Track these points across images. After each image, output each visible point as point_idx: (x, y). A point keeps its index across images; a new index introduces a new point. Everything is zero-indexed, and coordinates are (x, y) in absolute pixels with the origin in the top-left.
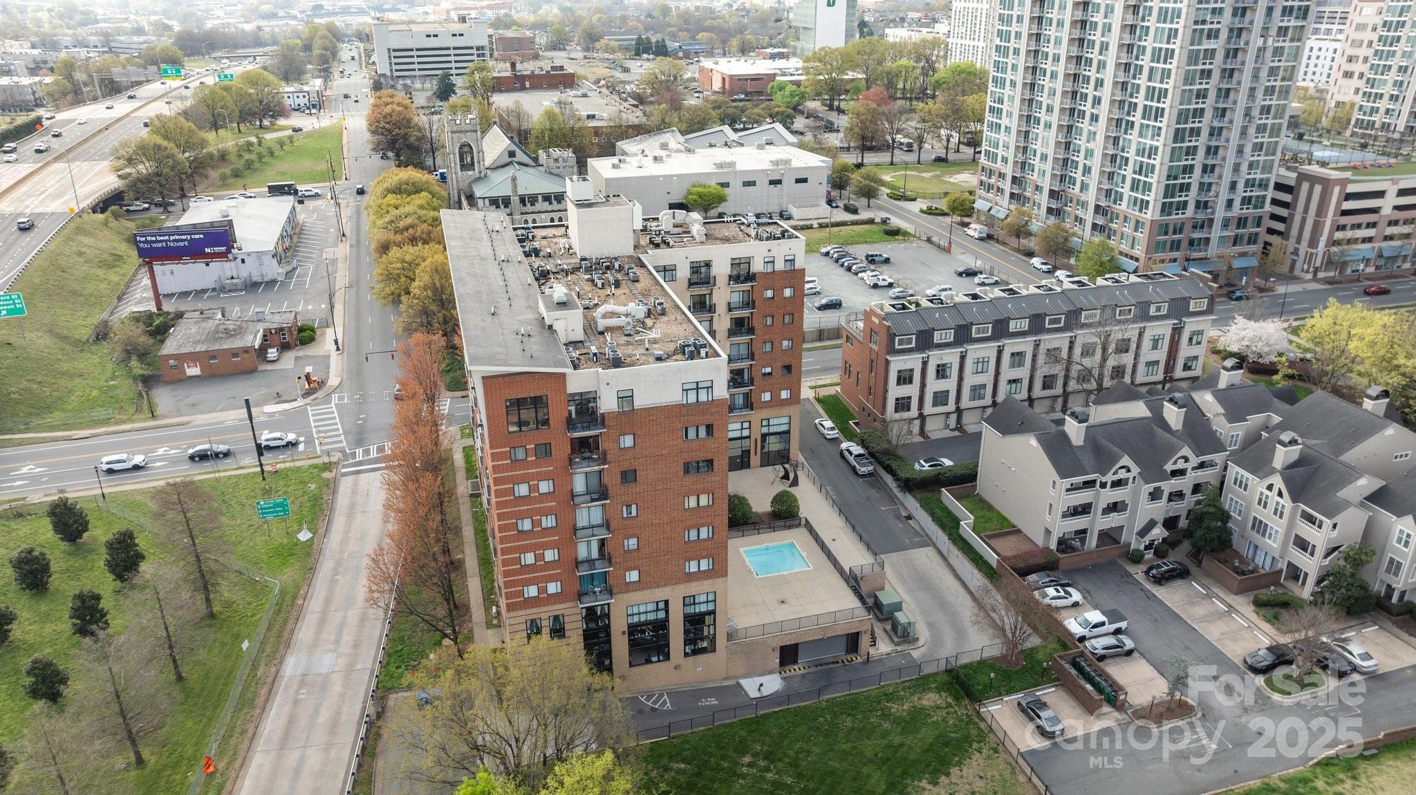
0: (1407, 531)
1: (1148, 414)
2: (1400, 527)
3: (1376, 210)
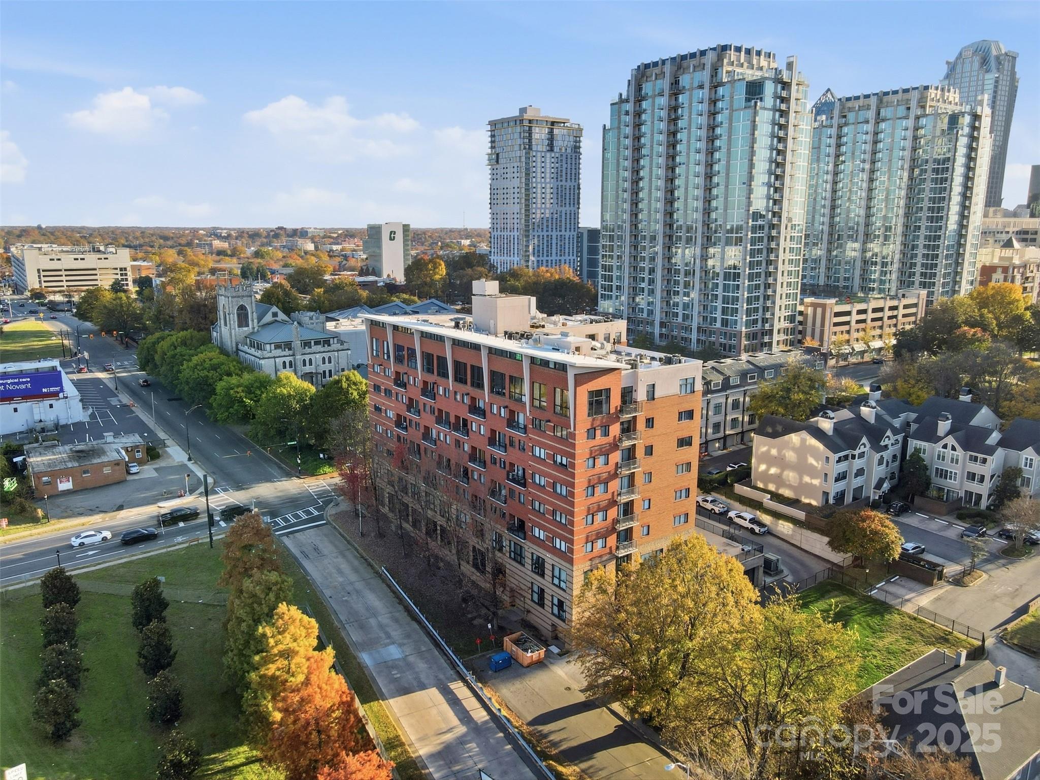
0: (1029, 458)
1: (852, 416)
2: (1025, 456)
3: (848, 323)
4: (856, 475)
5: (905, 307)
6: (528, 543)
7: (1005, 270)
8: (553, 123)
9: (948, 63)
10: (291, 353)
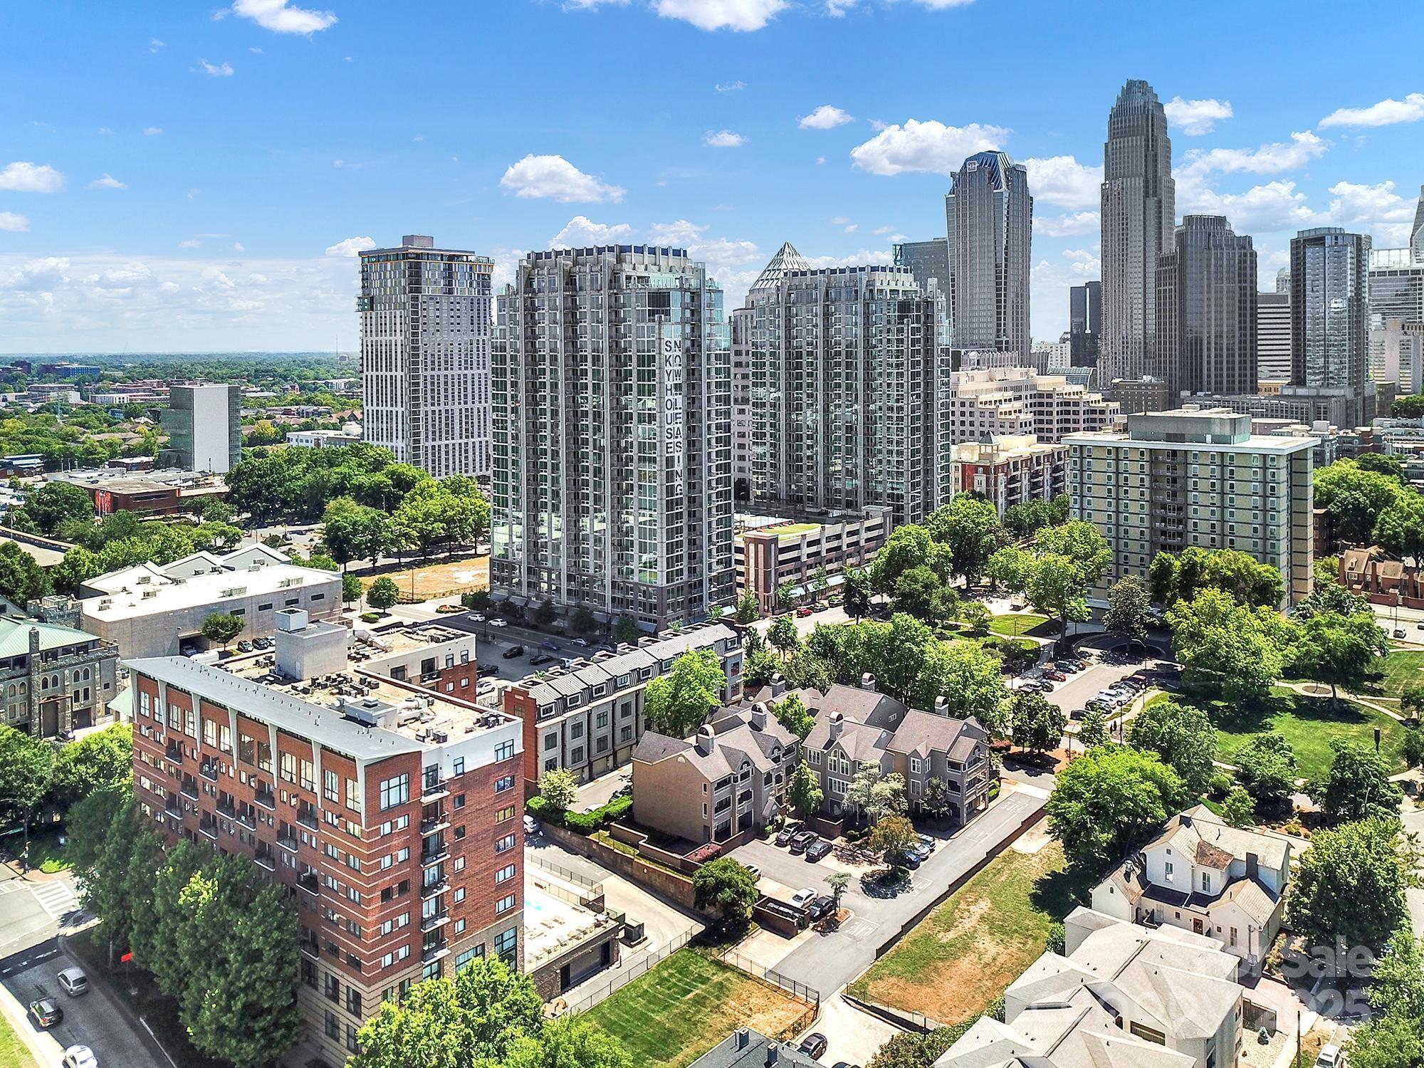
3: (798, 558)
4: (741, 801)
5: (869, 529)
6: (323, 962)
7: (986, 470)
8: (451, 258)
9: (953, 174)
10: (24, 671)
